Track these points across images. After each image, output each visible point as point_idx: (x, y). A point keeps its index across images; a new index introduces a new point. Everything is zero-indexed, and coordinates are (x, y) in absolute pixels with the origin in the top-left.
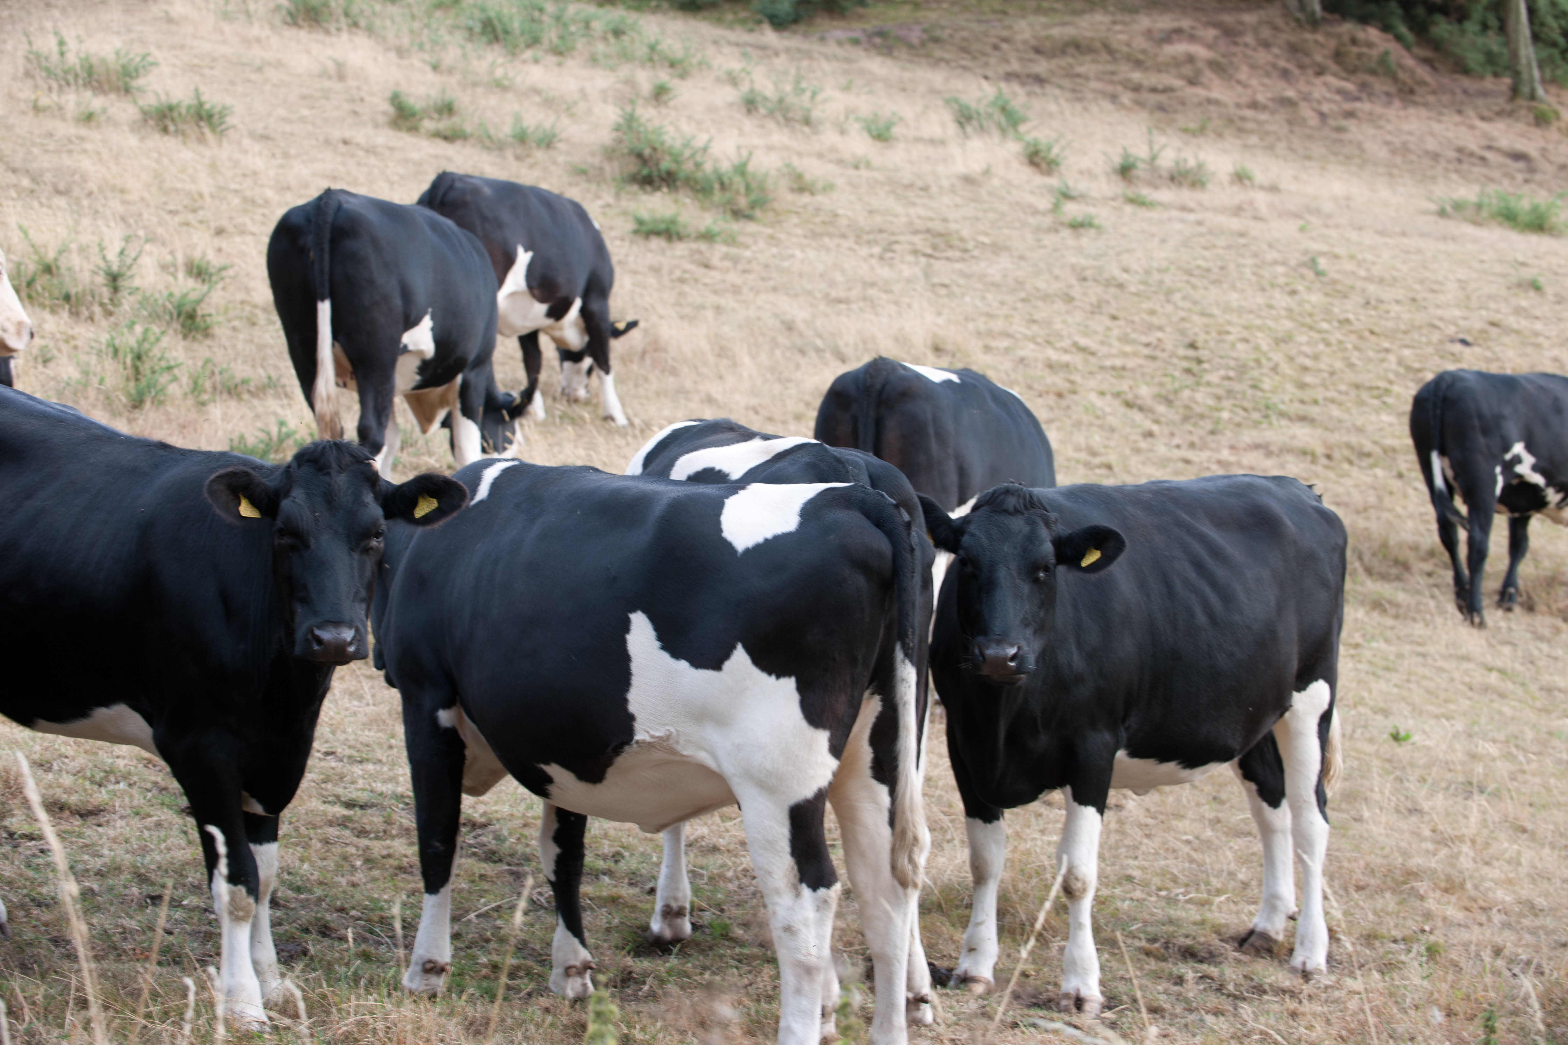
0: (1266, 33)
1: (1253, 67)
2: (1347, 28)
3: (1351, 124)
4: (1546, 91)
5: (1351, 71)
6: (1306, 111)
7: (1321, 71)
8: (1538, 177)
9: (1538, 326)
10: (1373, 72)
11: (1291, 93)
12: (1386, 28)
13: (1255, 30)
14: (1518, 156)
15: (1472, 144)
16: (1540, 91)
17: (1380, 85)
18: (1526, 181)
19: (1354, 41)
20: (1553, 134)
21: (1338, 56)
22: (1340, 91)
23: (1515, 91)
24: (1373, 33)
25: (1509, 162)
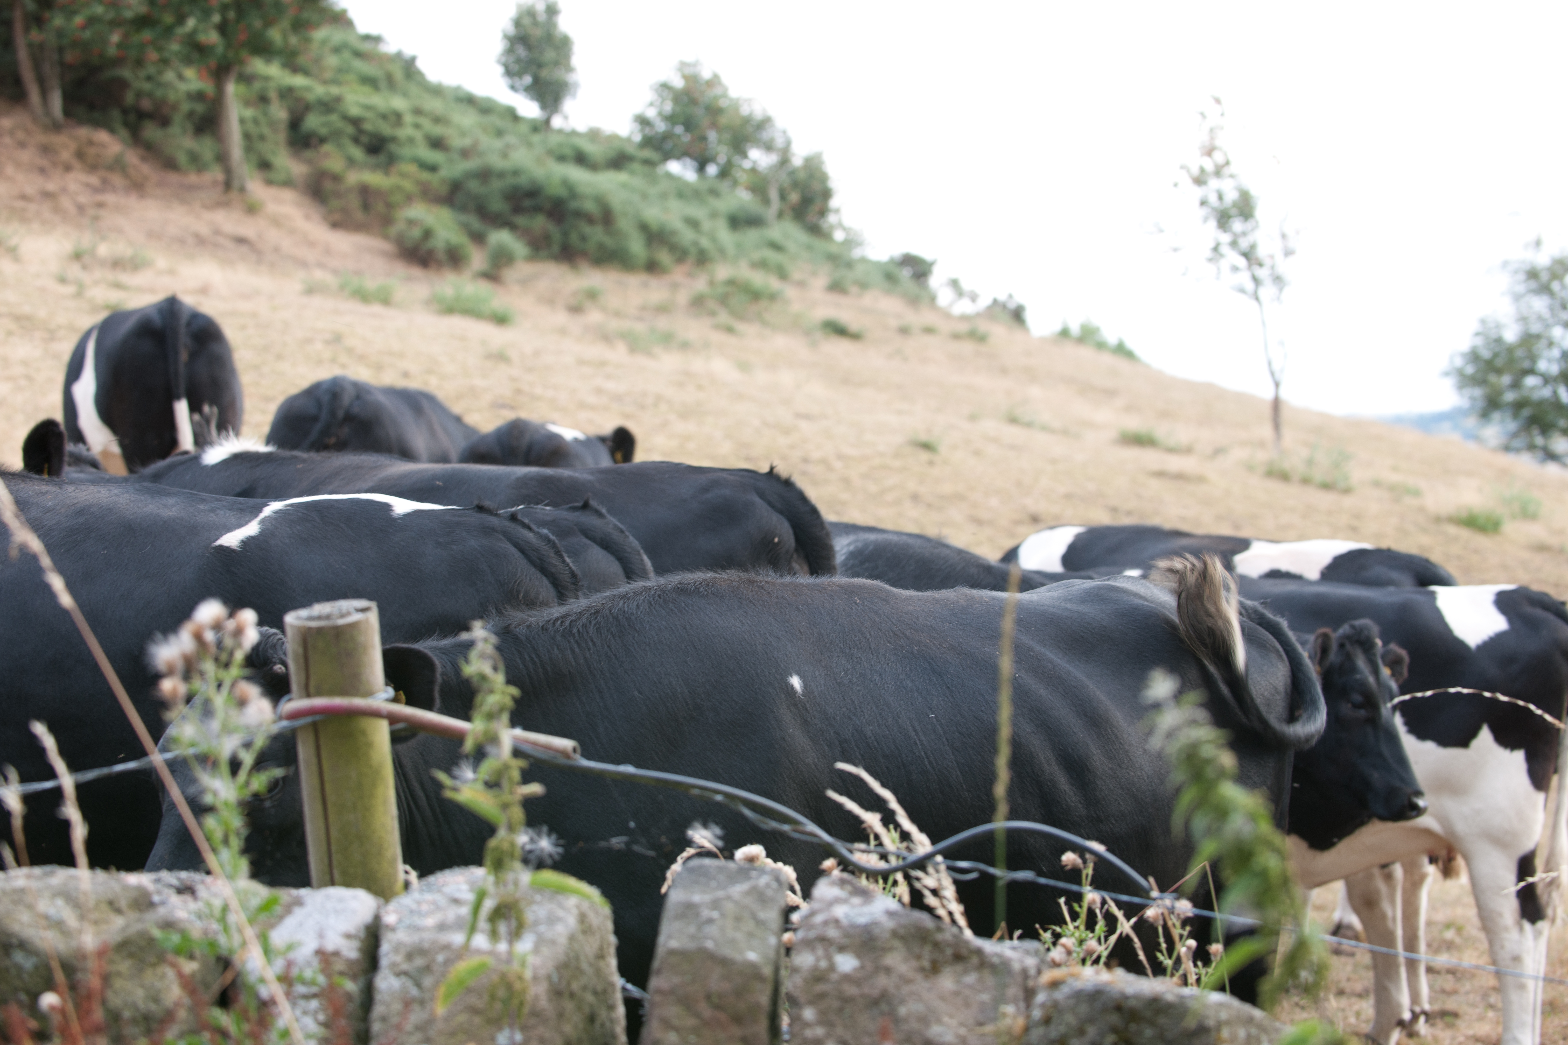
0: (20, 135)
1: (18, 165)
2: (83, 132)
3: (102, 212)
5: (93, 167)
6: (66, 202)
7: (68, 168)
10: (111, 168)
11: (51, 186)
12: (112, 131)
13: (12, 132)
14: (241, 241)
15: (204, 230)
17: (117, 180)
19: (91, 143)
20: (262, 222)
21: (80, 155)
22: (87, 185)
23: (227, 183)
24: (102, 136)
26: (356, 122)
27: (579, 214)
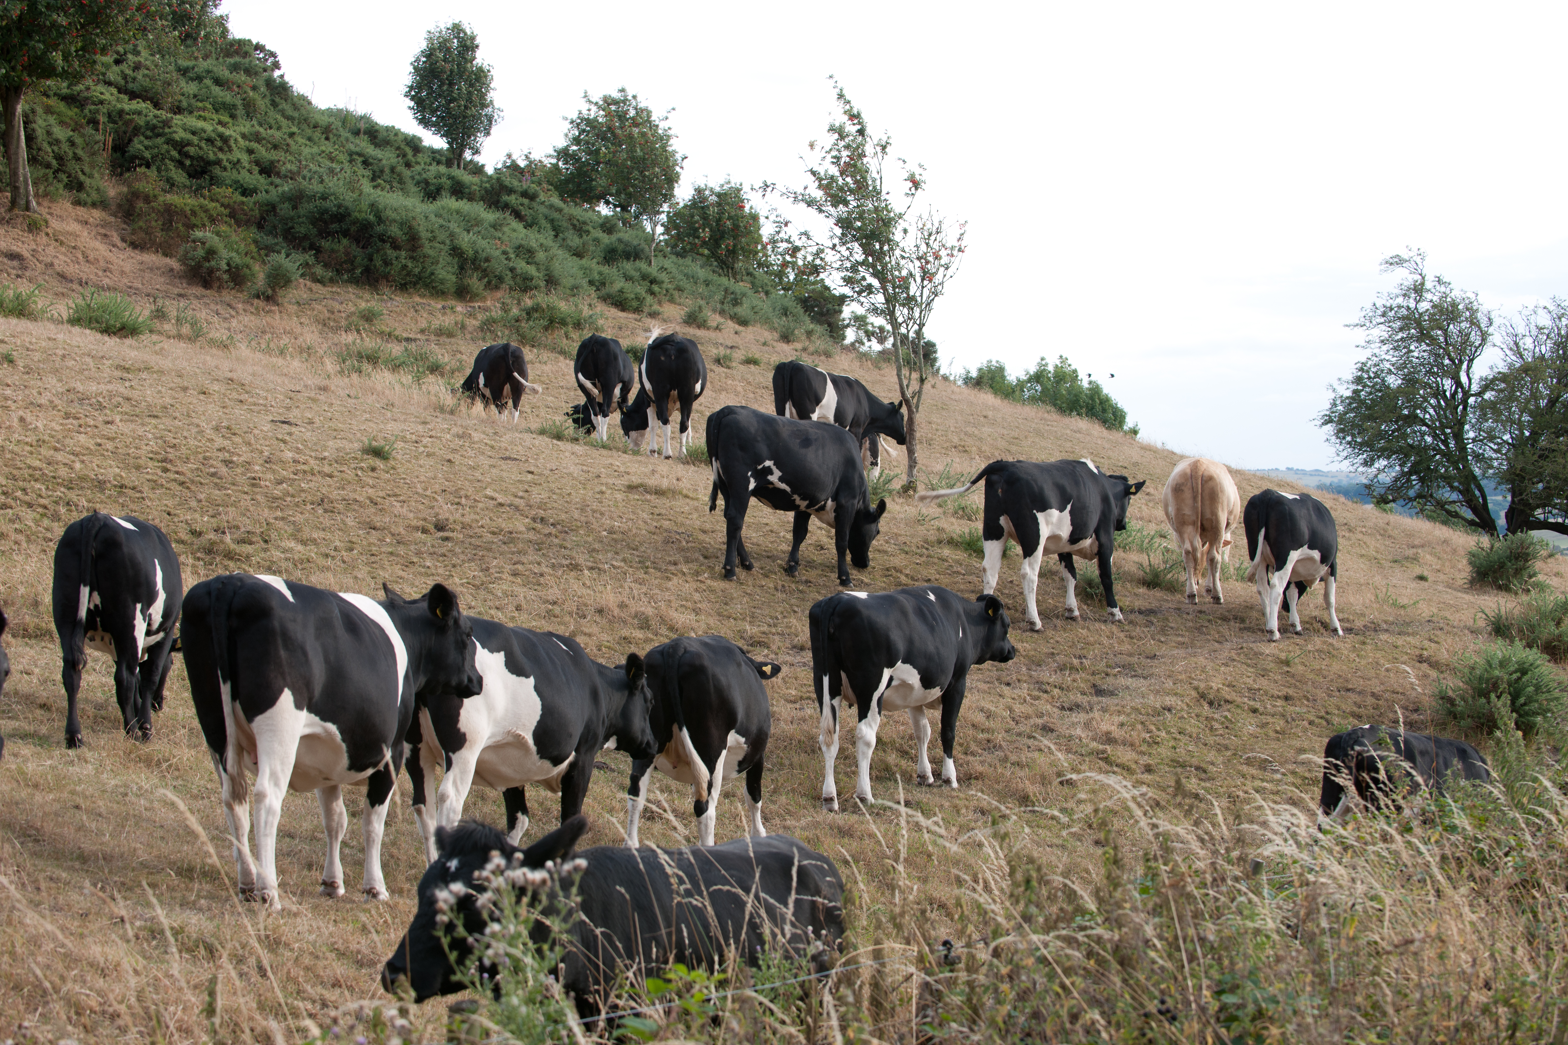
4: (38, 204)
8: (28, 274)
9: (8, 392)
14: (14, 256)
16: (34, 203)
18: (18, 276)
20: (43, 239)
23: (14, 203)
25: (5, 260)
26: (180, 146)
27: (382, 238)
